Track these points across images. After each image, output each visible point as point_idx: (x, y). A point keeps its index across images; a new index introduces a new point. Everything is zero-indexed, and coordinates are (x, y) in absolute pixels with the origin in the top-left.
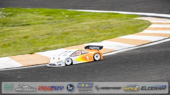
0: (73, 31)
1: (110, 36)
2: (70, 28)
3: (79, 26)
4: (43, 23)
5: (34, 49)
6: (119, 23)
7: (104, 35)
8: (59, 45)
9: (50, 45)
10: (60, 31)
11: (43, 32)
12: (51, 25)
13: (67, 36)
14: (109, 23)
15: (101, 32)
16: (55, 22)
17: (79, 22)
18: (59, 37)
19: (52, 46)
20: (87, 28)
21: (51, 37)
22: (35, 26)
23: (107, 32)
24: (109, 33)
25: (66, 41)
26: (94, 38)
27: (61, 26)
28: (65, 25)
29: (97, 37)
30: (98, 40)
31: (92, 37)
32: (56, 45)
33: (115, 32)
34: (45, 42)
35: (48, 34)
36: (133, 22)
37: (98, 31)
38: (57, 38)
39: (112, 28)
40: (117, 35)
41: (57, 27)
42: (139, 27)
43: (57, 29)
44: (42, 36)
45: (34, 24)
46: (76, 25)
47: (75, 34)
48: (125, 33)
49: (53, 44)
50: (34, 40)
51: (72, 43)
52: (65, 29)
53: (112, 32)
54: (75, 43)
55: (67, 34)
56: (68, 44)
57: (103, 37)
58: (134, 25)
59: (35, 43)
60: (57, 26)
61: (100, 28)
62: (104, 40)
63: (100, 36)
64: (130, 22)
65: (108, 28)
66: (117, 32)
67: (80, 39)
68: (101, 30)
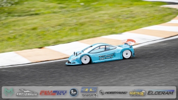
0: (90, 22)
1: (132, 26)
2: (86, 18)
3: (96, 15)
4: (54, 13)
5: (44, 42)
6: (142, 12)
7: (126, 26)
8: (73, 38)
9: (62, 38)
10: (75, 21)
11: (54, 22)
12: (63, 15)
13: (82, 27)
14: (132, 12)
15: (122, 22)
16: (69, 11)
17: (96, 11)
18: (73, 28)
19: (65, 39)
20: (105, 18)
21: (64, 28)
22: (45, 16)
23: (129, 22)
24: (130, 24)
25: (81, 33)
26: (113, 30)
27: (76, 16)
28: (80, 15)
29: (116, 28)
30: (118, 31)
31: (112, 28)
32: (69, 38)
33: (138, 22)
34: (57, 34)
35: (60, 25)
36: (160, 11)
37: (119, 21)
38: (71, 30)
39: (134, 18)
40: (140, 26)
41: (70, 17)
42: (166, 16)
43: (70, 19)
44: (53, 27)
45: (43, 14)
46: (93, 14)
47: (92, 25)
48: (149, 23)
49: (66, 36)
50: (44, 31)
51: (88, 36)
52: (80, 19)
53: (135, 22)
54: (91, 35)
55: (82, 24)
56: (83, 37)
57: (124, 28)
58: (160, 14)
59: (45, 35)
60: (70, 15)
61: (120, 17)
62: (125, 31)
63: (121, 27)
64: (156, 10)
65: (129, 17)
66: (141, 22)
67: (97, 30)
68: (122, 20)
